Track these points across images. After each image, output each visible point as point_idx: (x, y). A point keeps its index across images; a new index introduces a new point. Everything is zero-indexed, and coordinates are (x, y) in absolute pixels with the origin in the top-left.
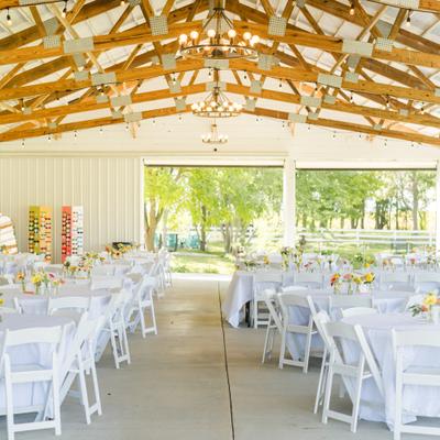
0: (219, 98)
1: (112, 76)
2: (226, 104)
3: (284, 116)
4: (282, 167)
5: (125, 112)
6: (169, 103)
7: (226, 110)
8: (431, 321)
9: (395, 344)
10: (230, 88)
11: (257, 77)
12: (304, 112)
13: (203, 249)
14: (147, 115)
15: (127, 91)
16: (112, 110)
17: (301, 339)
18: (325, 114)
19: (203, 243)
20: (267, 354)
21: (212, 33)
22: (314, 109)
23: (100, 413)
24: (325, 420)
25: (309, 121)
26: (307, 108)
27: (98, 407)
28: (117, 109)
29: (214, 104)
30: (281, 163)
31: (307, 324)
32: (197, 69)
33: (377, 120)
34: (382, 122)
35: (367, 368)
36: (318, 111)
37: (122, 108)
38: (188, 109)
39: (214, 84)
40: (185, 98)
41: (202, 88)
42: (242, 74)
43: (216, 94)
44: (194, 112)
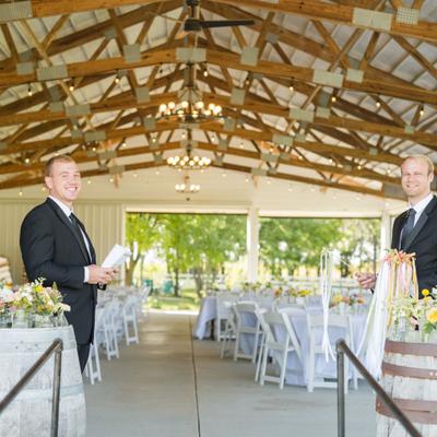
0: (192, 153)
1: (102, 134)
2: (196, 159)
3: (247, 170)
4: (246, 215)
5: (110, 165)
6: (148, 157)
7: (197, 164)
8: (338, 313)
9: (309, 325)
10: (201, 146)
11: (224, 137)
12: (265, 167)
13: (176, 295)
14: (129, 168)
15: (113, 147)
16: (99, 163)
17: (251, 339)
18: (283, 169)
19: (177, 288)
20: (225, 352)
21: (185, 104)
22: (273, 165)
23: (100, 379)
24: (262, 383)
25: (269, 174)
26: (268, 164)
27: (98, 374)
28: (103, 162)
29: (186, 159)
30: (245, 212)
31: (255, 326)
32: (173, 130)
33: (328, 175)
34: (332, 176)
35: (291, 344)
36: (277, 166)
37: (107, 162)
38: (165, 163)
39: (187, 142)
40: (162, 153)
41: (177, 145)
42: (210, 134)
43: (189, 151)
44: (170, 165)
